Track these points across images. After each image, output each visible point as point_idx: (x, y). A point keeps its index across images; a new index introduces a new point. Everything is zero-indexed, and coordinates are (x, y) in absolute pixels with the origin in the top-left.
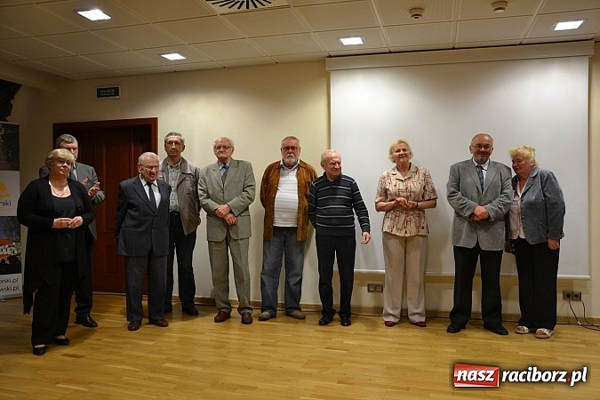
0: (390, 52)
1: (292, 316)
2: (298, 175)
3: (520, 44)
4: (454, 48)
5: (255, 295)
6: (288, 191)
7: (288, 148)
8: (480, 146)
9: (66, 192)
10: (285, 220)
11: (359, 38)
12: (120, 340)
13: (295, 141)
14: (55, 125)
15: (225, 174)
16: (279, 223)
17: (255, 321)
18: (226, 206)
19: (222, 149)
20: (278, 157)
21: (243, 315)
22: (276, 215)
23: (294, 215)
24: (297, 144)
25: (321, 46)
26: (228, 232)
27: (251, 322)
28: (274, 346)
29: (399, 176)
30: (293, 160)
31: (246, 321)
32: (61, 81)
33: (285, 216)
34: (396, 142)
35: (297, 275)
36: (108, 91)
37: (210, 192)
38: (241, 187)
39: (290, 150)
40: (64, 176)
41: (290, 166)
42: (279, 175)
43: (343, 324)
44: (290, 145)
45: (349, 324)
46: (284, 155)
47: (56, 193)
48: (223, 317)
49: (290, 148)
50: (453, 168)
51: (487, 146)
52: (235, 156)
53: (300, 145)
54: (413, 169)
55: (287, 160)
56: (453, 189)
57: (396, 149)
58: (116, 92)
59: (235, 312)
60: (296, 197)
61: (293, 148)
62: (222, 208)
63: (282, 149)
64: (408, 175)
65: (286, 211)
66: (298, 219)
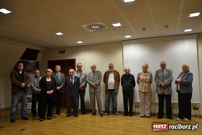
0: (140, 39)
1: (115, 114)
2: (114, 74)
3: (176, 35)
4: (157, 37)
5: (103, 109)
6: (111, 79)
7: (110, 67)
8: (162, 65)
10: (111, 87)
11: (130, 36)
12: (65, 120)
13: (112, 65)
14: (48, 61)
15: (94, 74)
16: (109, 88)
17: (104, 116)
18: (94, 83)
19: (93, 68)
20: (108, 69)
21: (100, 114)
22: (109, 86)
23: (113, 86)
24: (113, 65)
25: (120, 38)
26: (95, 90)
27: (103, 116)
28: (107, 122)
29: (144, 74)
30: (112, 70)
31: (101, 115)
32: (50, 49)
33: (111, 86)
35: (116, 103)
36: (62, 52)
37: (90, 79)
38: (98, 78)
40: (50, 76)
41: (111, 72)
42: (108, 75)
43: (130, 116)
45: (132, 116)
46: (110, 69)
48: (94, 114)
49: (111, 67)
50: (156, 72)
51: (164, 65)
52: (97, 70)
54: (148, 73)
55: (110, 70)
56: (156, 77)
58: (64, 52)
59: (97, 113)
60: (114, 80)
61: (112, 67)
62: (93, 84)
63: (109, 67)
64: (146, 74)
65: (112, 84)
66: (115, 87)
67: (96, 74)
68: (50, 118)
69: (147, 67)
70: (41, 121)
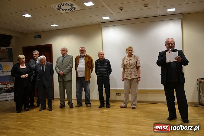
0: (120, 20)
2: (85, 59)
3: (160, 16)
4: (139, 18)
6: (82, 64)
9: (24, 67)
10: (81, 74)
11: (108, 17)
13: (84, 48)
14: (23, 47)
16: (79, 76)
19: (61, 51)
21: (70, 105)
22: (78, 73)
23: (84, 73)
25: (98, 20)
29: (128, 59)
30: (83, 55)
32: (24, 34)
33: (81, 73)
34: (128, 48)
36: (38, 36)
39: (82, 52)
41: (82, 57)
42: (79, 60)
44: (82, 50)
47: (21, 67)
49: (82, 51)
53: (86, 50)
54: (133, 56)
55: (81, 55)
57: (128, 50)
58: (40, 37)
60: (84, 66)
61: (83, 51)
63: (80, 51)
64: (131, 58)
65: (81, 71)
66: (85, 74)
67: (65, 59)
68: (27, 109)
69: (131, 51)
70: (18, 112)
